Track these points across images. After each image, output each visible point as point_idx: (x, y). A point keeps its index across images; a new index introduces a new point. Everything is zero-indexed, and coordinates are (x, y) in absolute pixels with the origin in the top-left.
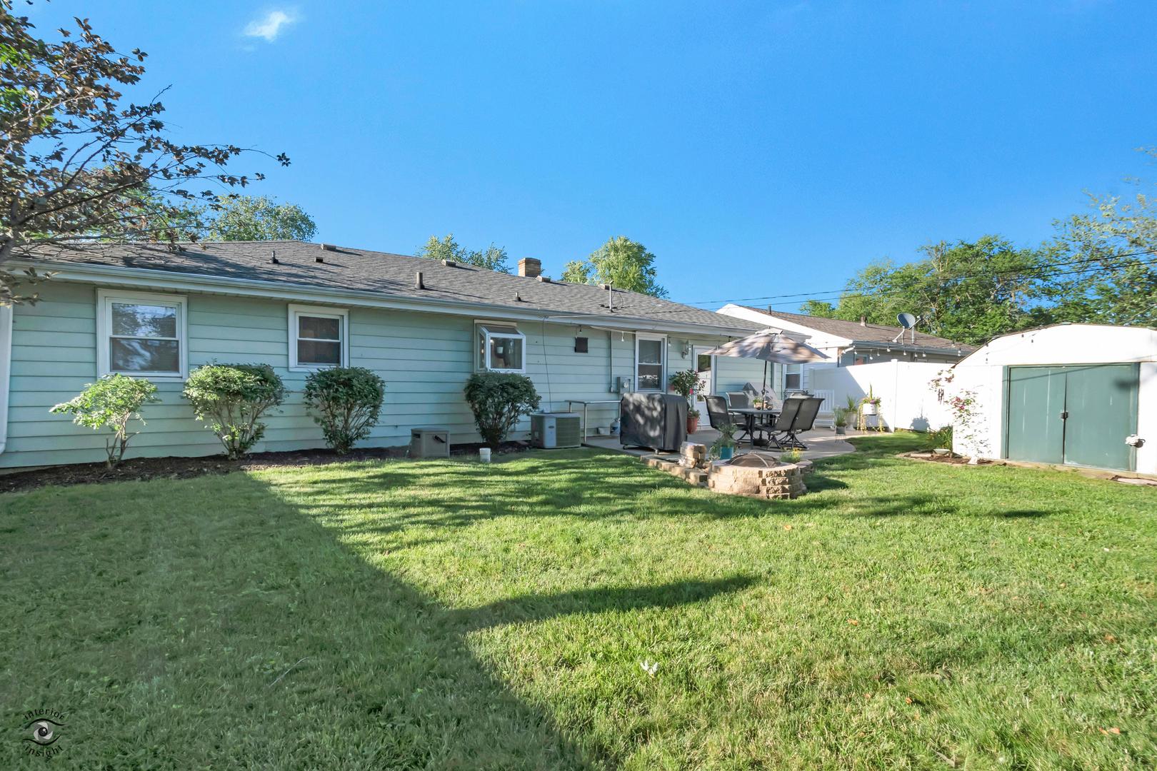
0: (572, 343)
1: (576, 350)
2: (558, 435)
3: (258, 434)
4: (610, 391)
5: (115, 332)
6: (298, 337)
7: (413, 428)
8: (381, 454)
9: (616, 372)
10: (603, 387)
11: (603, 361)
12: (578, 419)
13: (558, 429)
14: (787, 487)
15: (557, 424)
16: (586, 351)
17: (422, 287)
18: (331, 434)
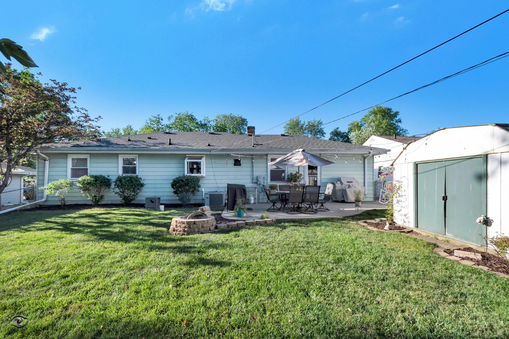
0: (233, 162)
1: (235, 165)
2: (210, 201)
3: (102, 197)
4: (253, 183)
5: (72, 166)
6: (122, 165)
7: (146, 197)
8: (142, 206)
9: (256, 174)
10: (250, 181)
11: (249, 169)
12: (222, 194)
13: (210, 199)
14: (186, 229)
15: (210, 197)
16: (240, 165)
17: (170, 144)
18: (125, 198)
